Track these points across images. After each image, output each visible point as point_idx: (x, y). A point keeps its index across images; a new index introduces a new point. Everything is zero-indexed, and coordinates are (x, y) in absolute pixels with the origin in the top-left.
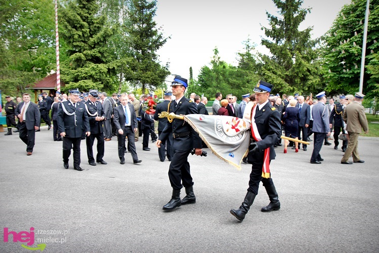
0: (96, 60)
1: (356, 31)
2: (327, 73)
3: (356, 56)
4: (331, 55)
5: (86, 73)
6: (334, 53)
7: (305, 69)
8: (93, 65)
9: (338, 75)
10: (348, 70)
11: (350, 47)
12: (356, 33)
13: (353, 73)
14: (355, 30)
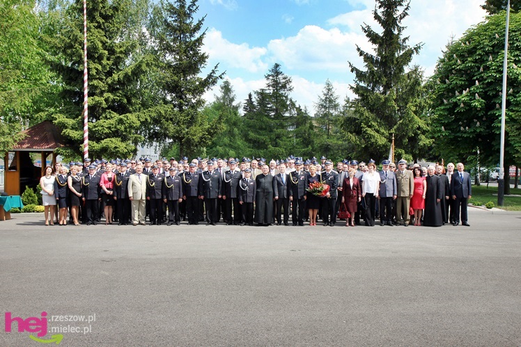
0: (121, 109)
1: (477, 79)
2: (440, 131)
3: (478, 111)
4: (442, 107)
5: (109, 128)
6: (447, 105)
7: (416, 126)
8: (116, 116)
9: (453, 134)
10: (467, 128)
11: (471, 100)
12: (477, 81)
13: (475, 131)
14: (475, 78)
